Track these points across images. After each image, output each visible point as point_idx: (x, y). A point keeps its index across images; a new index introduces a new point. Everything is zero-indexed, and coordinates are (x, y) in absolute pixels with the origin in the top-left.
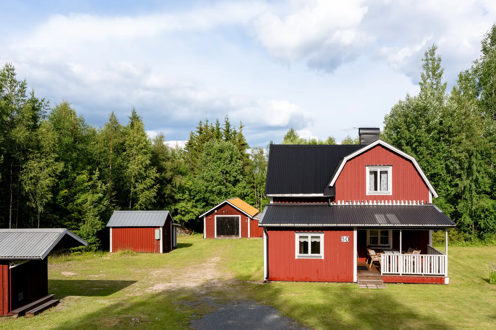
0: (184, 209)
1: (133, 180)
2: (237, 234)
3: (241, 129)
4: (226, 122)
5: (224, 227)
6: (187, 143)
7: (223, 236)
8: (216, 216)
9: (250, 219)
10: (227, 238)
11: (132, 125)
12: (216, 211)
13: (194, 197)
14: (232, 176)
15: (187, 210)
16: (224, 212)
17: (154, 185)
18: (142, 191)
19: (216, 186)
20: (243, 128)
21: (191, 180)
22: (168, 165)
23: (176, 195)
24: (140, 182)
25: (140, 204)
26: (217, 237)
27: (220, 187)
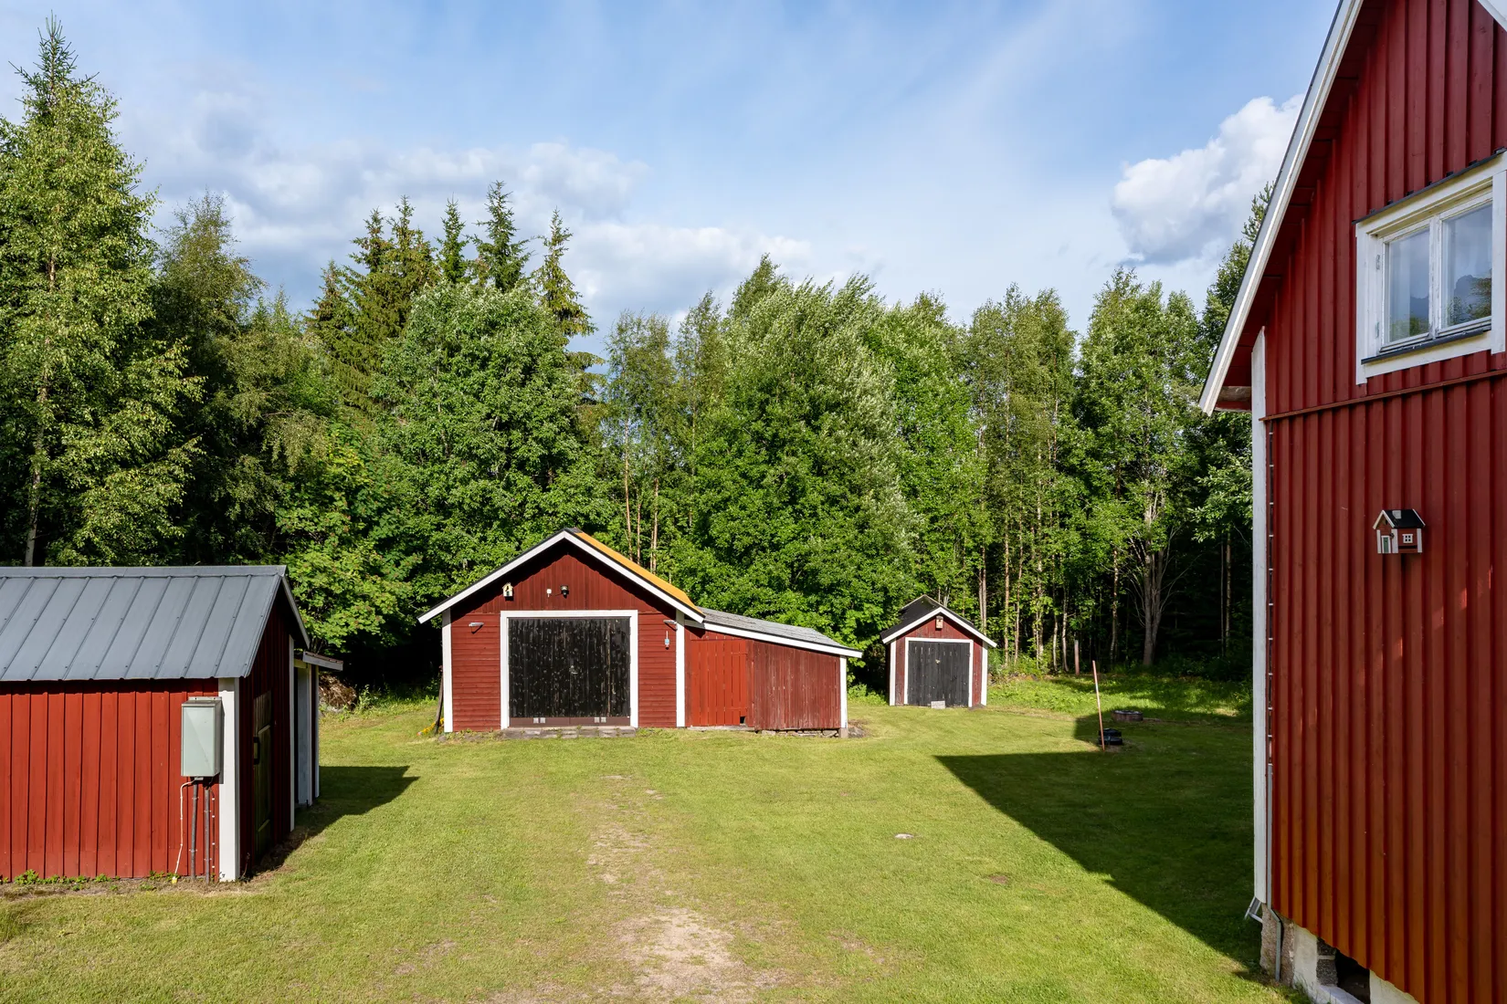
0: (325, 580)
1: (45, 410)
2: (621, 709)
3: (557, 247)
4: (495, 211)
5: (550, 671)
6: (313, 311)
7: (543, 720)
8: (505, 616)
9: (686, 627)
10: (570, 730)
11: (45, 115)
12: (508, 590)
13: (371, 524)
14: (535, 439)
15: (337, 589)
16: (549, 591)
17: (168, 442)
18: (100, 469)
19: (464, 482)
20: (565, 244)
21: (354, 442)
22: (242, 356)
23: (282, 512)
24: (89, 417)
25: (89, 541)
26: (511, 725)
27: (482, 483)
